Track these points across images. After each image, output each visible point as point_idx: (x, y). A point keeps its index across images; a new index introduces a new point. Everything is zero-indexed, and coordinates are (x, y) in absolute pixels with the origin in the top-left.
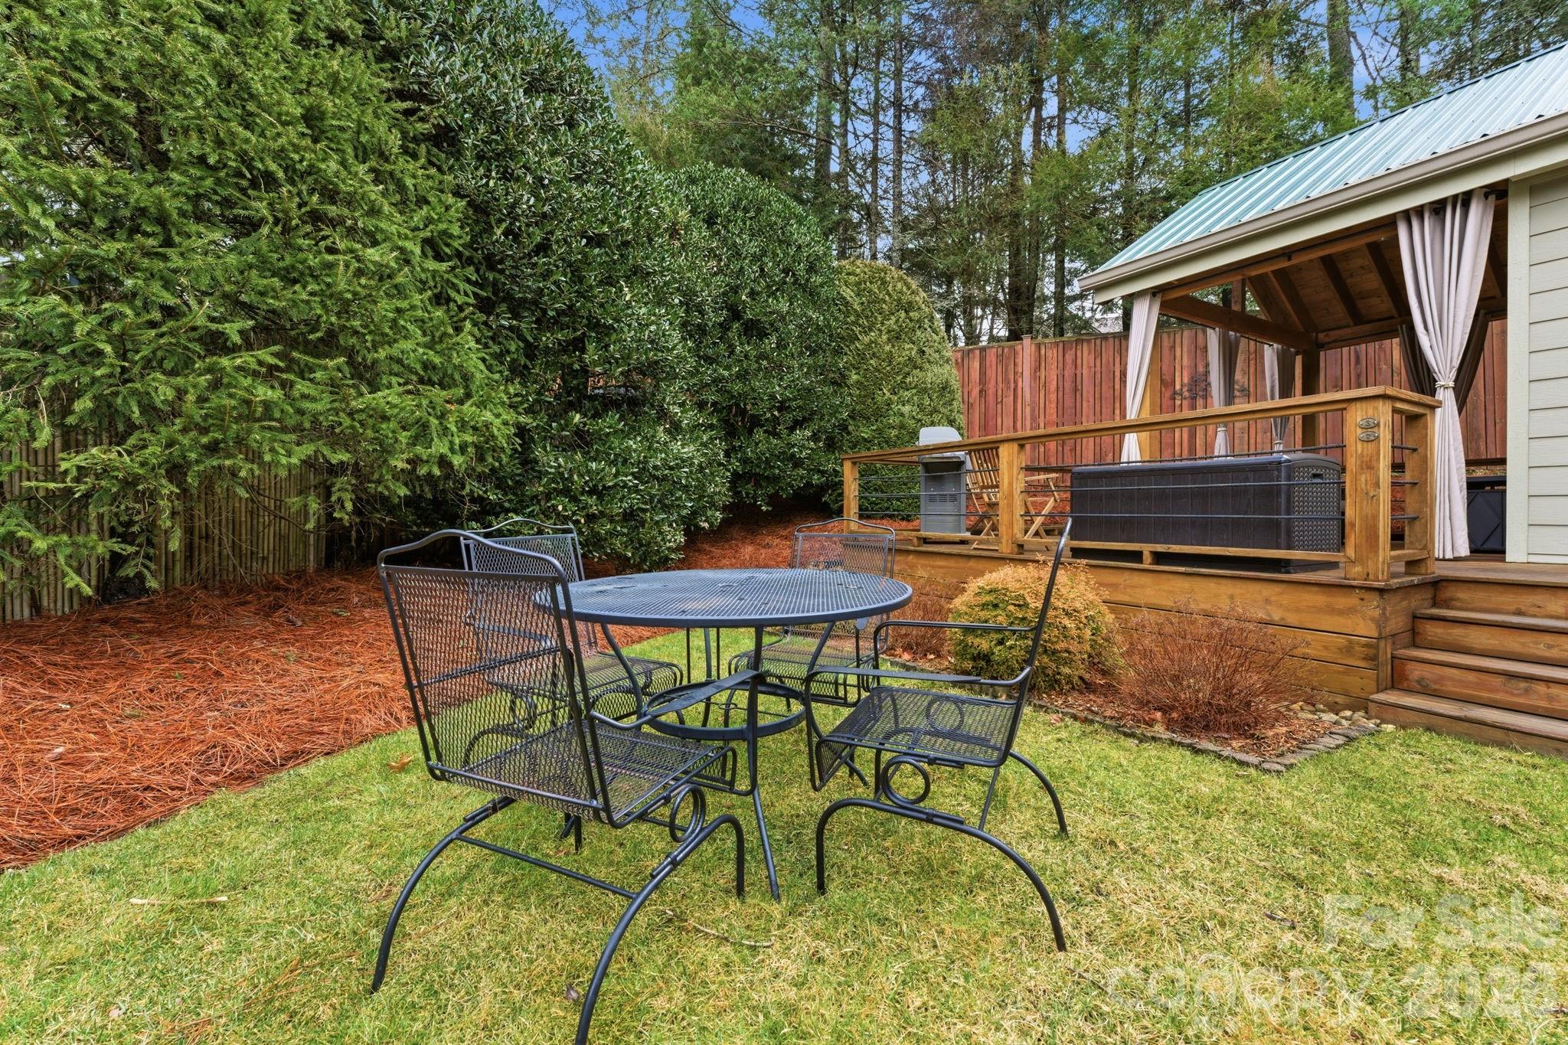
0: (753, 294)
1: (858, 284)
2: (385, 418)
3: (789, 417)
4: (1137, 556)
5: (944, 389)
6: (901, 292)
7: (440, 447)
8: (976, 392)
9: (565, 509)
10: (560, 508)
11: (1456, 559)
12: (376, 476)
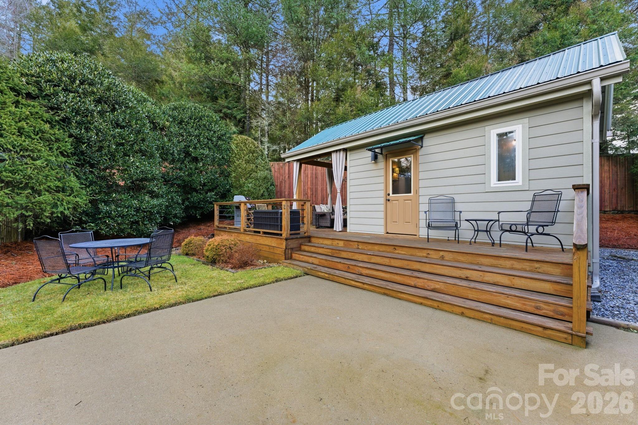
0: (195, 148)
1: (237, 144)
2: (42, 203)
3: (206, 188)
4: (259, 232)
5: (264, 178)
6: (251, 147)
7: (61, 209)
8: (287, 177)
9: (109, 222)
10: (107, 221)
11: (340, 231)
12: (40, 217)
